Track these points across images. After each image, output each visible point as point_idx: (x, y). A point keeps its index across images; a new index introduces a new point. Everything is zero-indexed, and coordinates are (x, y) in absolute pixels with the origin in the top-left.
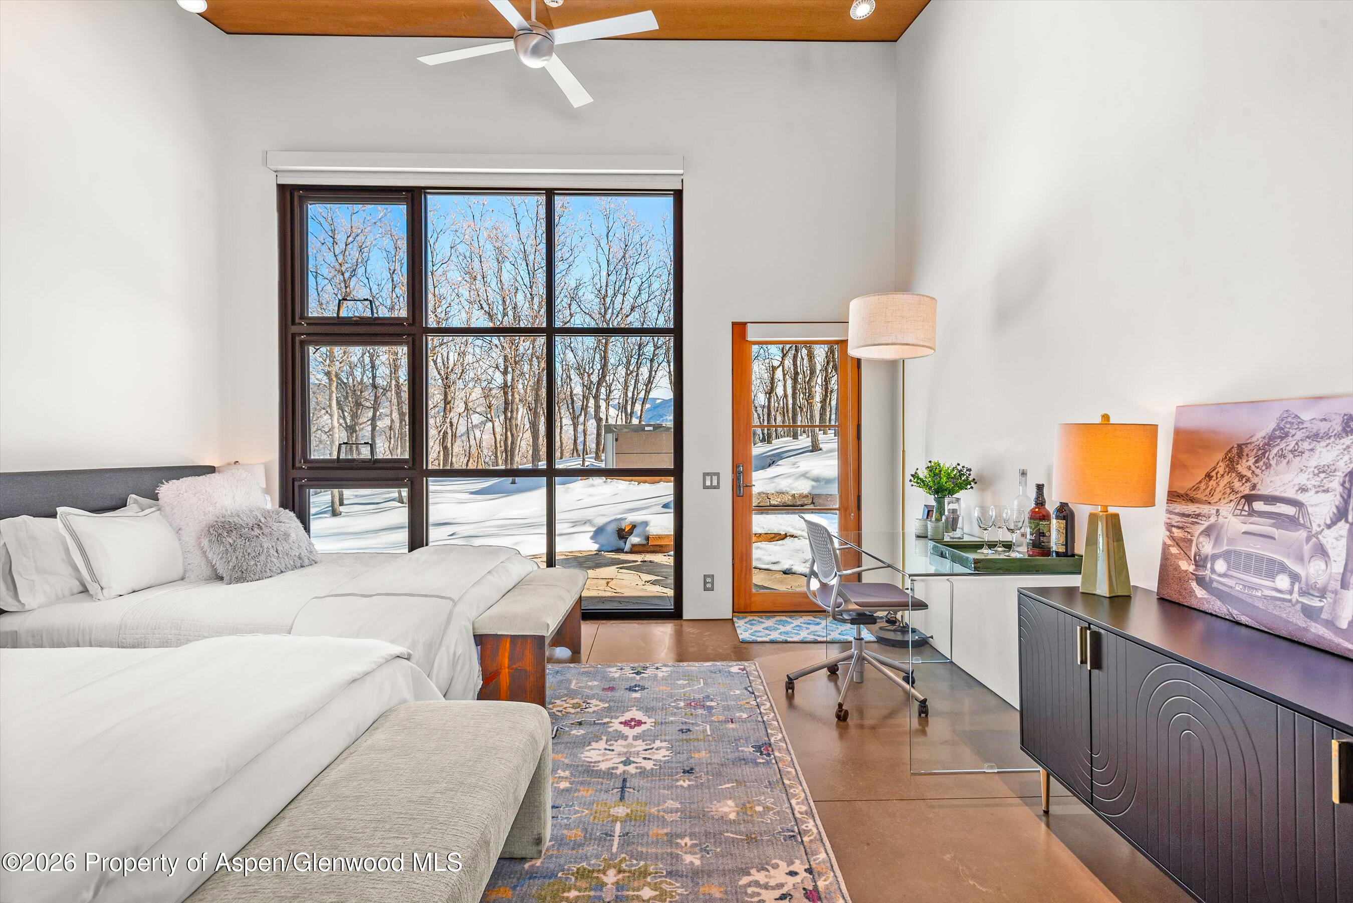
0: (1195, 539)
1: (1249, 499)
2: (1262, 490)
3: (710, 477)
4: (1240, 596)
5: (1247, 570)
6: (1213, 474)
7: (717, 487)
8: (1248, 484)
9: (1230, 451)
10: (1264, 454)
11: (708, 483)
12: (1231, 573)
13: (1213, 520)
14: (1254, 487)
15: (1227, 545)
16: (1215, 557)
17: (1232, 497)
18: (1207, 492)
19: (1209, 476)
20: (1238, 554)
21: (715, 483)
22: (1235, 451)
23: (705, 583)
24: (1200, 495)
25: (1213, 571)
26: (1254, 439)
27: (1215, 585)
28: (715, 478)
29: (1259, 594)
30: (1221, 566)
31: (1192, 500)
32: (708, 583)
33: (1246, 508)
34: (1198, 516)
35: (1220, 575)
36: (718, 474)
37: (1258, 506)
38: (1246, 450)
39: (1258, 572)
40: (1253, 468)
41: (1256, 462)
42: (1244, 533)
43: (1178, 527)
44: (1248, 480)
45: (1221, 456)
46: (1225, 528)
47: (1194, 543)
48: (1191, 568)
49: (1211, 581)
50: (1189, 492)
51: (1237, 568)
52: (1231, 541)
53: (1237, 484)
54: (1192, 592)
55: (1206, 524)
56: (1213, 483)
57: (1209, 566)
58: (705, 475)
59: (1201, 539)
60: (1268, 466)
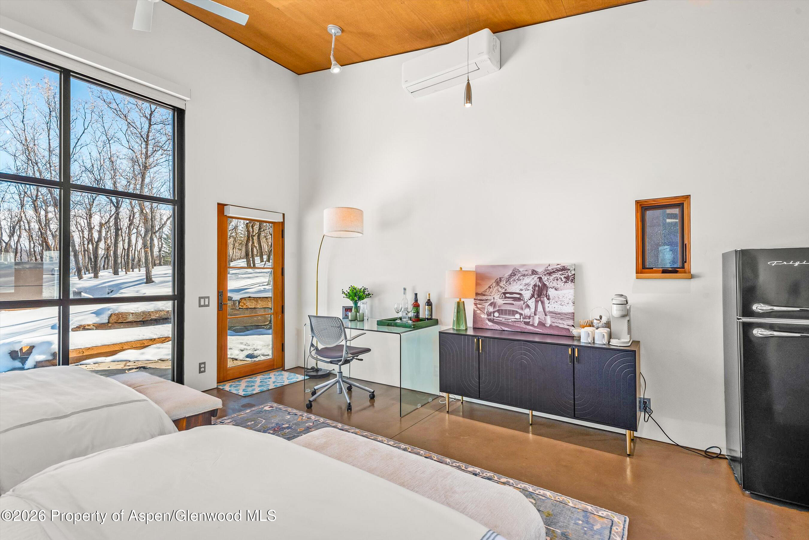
0: (486, 307)
1: (504, 293)
2: (508, 291)
3: (203, 299)
4: (504, 322)
5: (506, 314)
6: (491, 287)
7: (208, 306)
8: (504, 289)
9: (497, 279)
10: (508, 280)
11: (202, 303)
12: (500, 316)
13: (492, 301)
14: (506, 290)
15: (498, 308)
16: (494, 312)
17: (499, 293)
18: (490, 292)
19: (490, 287)
20: (502, 310)
21: (207, 303)
22: (499, 279)
23: (200, 368)
24: (486, 293)
25: (494, 316)
26: (505, 276)
27: (495, 320)
28: (207, 300)
29: (510, 321)
30: (496, 314)
31: (484, 295)
32: (202, 368)
33: (504, 296)
34: (487, 300)
35: (496, 317)
36: (208, 297)
37: (508, 295)
38: (502, 279)
39: (509, 314)
40: (505, 284)
41: (506, 283)
42: (504, 304)
43: (480, 304)
44: (504, 288)
45: (494, 281)
46: (497, 303)
47: (486, 308)
48: (486, 316)
49: (493, 319)
50: (483, 293)
51: (502, 314)
52: (499, 307)
53: (500, 289)
54: (487, 324)
55: (490, 302)
56: (491, 289)
57: (492, 315)
58: (200, 298)
59: (489, 307)
60: (510, 284)
